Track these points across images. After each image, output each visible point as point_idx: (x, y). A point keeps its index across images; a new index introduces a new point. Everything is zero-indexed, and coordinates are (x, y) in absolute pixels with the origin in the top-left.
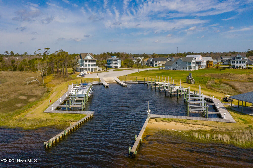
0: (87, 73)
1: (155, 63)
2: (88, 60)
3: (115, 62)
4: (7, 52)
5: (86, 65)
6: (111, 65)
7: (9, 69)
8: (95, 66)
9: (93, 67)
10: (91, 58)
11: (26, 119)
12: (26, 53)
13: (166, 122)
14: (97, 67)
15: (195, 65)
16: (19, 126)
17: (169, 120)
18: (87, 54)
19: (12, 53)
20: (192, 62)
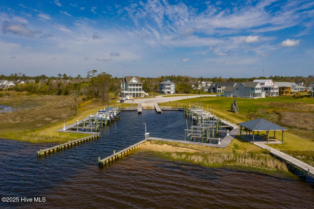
0: (129, 98)
1: (218, 89)
2: (133, 84)
3: (168, 87)
4: (60, 75)
5: (131, 90)
6: (163, 90)
7: (54, 92)
8: (141, 90)
9: (139, 92)
10: (136, 82)
11: (37, 135)
12: (79, 76)
13: (159, 144)
14: (143, 92)
15: (261, 92)
16: (28, 140)
17: (162, 143)
18: (133, 77)
19: (65, 75)
20: (256, 88)
